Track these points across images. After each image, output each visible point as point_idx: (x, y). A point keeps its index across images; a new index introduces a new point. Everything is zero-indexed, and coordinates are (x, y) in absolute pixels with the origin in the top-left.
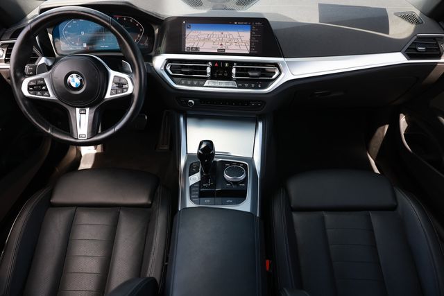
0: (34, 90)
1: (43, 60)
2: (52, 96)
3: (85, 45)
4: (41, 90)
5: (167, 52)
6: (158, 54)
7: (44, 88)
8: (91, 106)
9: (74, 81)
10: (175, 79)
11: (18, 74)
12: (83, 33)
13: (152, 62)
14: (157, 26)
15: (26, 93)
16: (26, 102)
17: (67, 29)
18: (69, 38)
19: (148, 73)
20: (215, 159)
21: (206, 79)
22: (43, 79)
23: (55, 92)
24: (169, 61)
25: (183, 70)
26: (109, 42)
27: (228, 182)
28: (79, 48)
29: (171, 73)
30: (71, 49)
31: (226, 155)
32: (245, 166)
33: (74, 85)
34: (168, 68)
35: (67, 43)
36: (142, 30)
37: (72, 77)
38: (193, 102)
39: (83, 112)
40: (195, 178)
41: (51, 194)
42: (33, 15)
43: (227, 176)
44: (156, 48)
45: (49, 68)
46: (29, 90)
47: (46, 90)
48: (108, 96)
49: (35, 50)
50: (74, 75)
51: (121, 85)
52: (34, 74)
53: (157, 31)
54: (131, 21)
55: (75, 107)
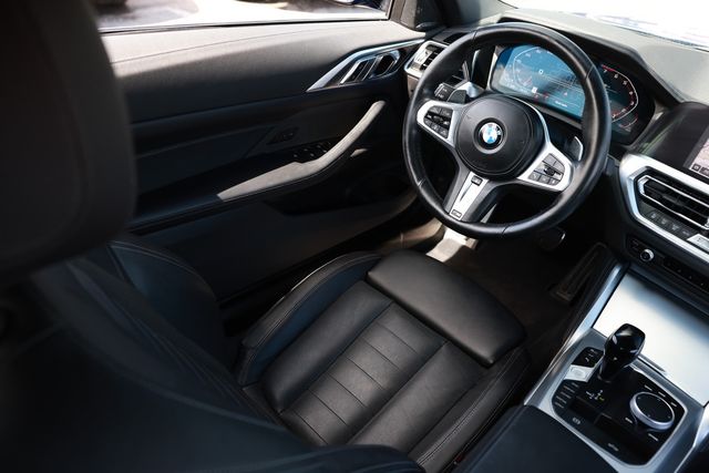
0: (432, 120)
1: (466, 86)
2: (450, 140)
3: (534, 90)
4: (440, 124)
5: (655, 157)
6: (638, 152)
7: (446, 123)
8: (492, 179)
9: (490, 133)
10: (644, 204)
11: (425, 91)
12: (541, 72)
13: (620, 160)
14: (662, 108)
15: (421, 120)
16: (414, 132)
17: (524, 59)
18: (518, 71)
19: (604, 174)
20: (632, 365)
21: (699, 230)
22: (451, 111)
23: (457, 136)
24: (650, 171)
25: (665, 197)
26: (571, 101)
27: (631, 416)
28: (524, 91)
29: (642, 191)
30: (513, 87)
31: (656, 371)
32: (679, 411)
33: (486, 138)
34: (642, 182)
35: (511, 76)
36: (635, 104)
37: (490, 126)
38: (652, 256)
39: (476, 181)
40: (581, 374)
41: (373, 265)
42: (489, 21)
43: (634, 405)
44: (640, 142)
45: (468, 100)
46: (426, 117)
47: (447, 128)
48: (524, 178)
49: (465, 67)
50: (495, 125)
51: (551, 172)
52: (444, 100)
54: (625, 83)
55: (471, 170)
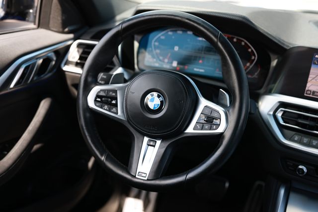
0: (101, 102)
1: (119, 70)
2: (120, 114)
3: (175, 64)
4: (110, 104)
5: (283, 92)
6: (269, 92)
7: (114, 102)
8: (164, 138)
9: (153, 101)
10: (286, 131)
11: (90, 79)
12: (176, 48)
14: (276, 56)
15: (91, 103)
16: (88, 115)
17: (159, 40)
18: (158, 51)
19: (250, 113)
22: (115, 91)
23: (126, 110)
24: (283, 105)
25: (300, 121)
26: (207, 67)
28: (166, 66)
29: (282, 122)
30: (157, 65)
34: (279, 115)
35: (153, 57)
36: (255, 58)
37: (152, 95)
38: (305, 170)
39: (152, 143)
42: (125, 16)
44: (268, 84)
45: (125, 81)
46: (95, 100)
47: (116, 105)
48: (190, 130)
50: (155, 94)
51: (210, 120)
52: (107, 83)
53: (274, 63)
54: (243, 44)
55: (144, 135)
